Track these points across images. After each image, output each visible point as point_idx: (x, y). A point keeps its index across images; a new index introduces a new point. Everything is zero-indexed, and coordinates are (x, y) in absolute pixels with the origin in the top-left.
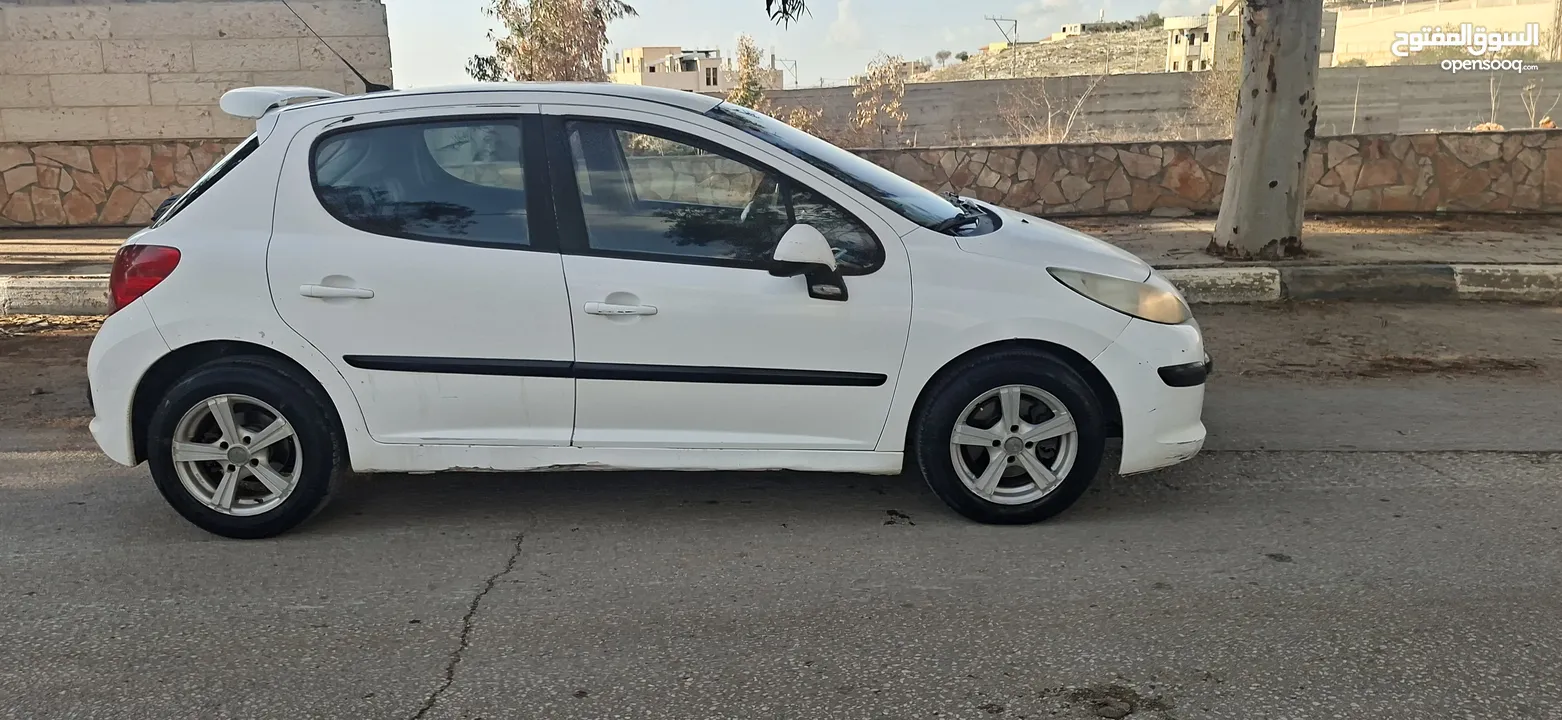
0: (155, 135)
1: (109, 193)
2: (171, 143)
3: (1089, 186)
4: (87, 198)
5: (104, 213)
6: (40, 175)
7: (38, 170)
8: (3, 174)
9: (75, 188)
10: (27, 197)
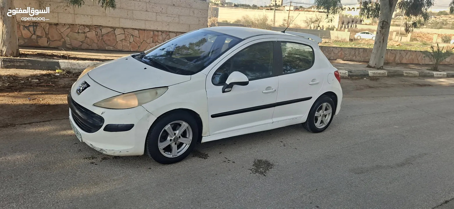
0: (156, 29)
1: (141, 43)
2: (158, 31)
3: (328, 54)
4: (136, 44)
5: (140, 48)
6: (126, 37)
7: (125, 35)
8: (116, 36)
9: (134, 41)
10: (121, 43)
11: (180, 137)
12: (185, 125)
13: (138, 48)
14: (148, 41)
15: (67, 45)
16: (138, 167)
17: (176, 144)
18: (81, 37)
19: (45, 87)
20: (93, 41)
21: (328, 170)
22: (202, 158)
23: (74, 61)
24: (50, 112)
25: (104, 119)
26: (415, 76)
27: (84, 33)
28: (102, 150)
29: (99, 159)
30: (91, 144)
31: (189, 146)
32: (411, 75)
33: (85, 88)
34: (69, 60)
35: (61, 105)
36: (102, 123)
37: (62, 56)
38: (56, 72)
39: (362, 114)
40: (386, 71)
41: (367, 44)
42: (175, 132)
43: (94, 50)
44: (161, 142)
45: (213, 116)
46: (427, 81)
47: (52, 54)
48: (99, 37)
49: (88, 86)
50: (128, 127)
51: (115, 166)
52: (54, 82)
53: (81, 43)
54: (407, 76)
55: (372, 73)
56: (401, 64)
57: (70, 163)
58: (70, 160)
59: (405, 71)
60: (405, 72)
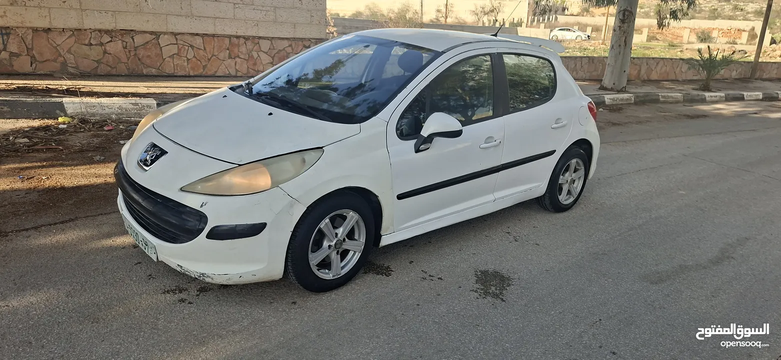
1: (209, 60)
2: (238, 37)
4: (199, 62)
5: (206, 70)
6: (179, 50)
7: (178, 47)
8: (161, 48)
9: (194, 57)
10: (171, 61)
11: (344, 240)
12: (352, 217)
13: (204, 70)
14: (221, 56)
15: (69, 68)
16: (272, 301)
17: (338, 253)
18: (95, 53)
19: (45, 153)
20: (119, 59)
21: (606, 280)
22: (382, 274)
23: (92, 100)
24: (70, 202)
25: (206, 217)
26: (677, 102)
27: (102, 44)
28: (204, 276)
29: (194, 292)
30: (179, 264)
31: (360, 254)
32: (671, 99)
33: (157, 158)
34: (82, 98)
35: (86, 186)
36: (202, 225)
37: (67, 90)
38: (59, 121)
39: (620, 174)
40: (632, 95)
41: (580, 48)
42: (337, 231)
43: (122, 76)
44: (313, 252)
45: (400, 197)
46: (696, 109)
47: (46, 87)
48: (130, 51)
49: (163, 153)
50: (256, 229)
51: (227, 303)
52: (59, 143)
53: (96, 65)
54: (664, 102)
55: (610, 99)
56: (648, 82)
57: (138, 304)
58: (137, 298)
59: (662, 94)
60: (661, 96)
